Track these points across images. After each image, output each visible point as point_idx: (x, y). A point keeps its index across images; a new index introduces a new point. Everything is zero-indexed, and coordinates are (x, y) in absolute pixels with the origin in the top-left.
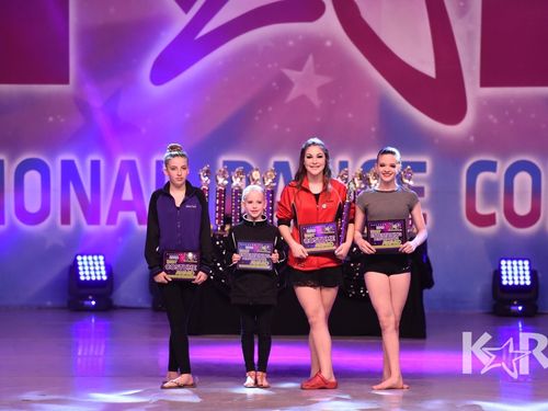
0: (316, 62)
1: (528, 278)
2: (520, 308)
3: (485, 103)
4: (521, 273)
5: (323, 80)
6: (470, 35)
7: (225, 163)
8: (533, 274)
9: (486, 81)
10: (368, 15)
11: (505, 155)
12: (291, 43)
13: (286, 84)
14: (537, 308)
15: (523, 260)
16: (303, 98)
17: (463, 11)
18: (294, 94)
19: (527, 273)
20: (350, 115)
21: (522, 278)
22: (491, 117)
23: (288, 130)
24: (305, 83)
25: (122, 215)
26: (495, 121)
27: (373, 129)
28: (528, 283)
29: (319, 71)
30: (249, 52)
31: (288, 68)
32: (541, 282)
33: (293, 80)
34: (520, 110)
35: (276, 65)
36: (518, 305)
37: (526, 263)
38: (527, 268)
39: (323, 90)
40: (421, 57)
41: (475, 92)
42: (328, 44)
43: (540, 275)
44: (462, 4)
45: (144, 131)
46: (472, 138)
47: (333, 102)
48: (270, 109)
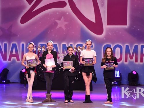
0: (64, 18)
1: (119, 75)
2: (117, 83)
3: (108, 29)
4: (117, 74)
5: (66, 23)
6: (104, 12)
7: (40, 44)
8: (120, 74)
9: (108, 24)
10: (78, 6)
11: (113, 43)
12: (58, 13)
13: (56, 24)
14: (121, 83)
15: (118, 70)
16: (61, 28)
17: (103, 5)
18: (58, 27)
19: (119, 74)
20: (73, 32)
21: (117, 75)
22: (110, 33)
23: (57, 36)
24: (61, 24)
25: (12, 58)
26: (111, 34)
27: (79, 36)
28: (119, 76)
29: (65, 21)
30: (47, 15)
31: (57, 20)
32: (122, 76)
33: (58, 23)
34: (117, 31)
35: (54, 19)
36: (116, 82)
37: (119, 71)
38: (119, 73)
39: (66, 26)
40: (91, 17)
41: (106, 26)
42: (67, 13)
43: (122, 74)
44: (102, 4)
45: (18, 36)
46: (105, 39)
47: (69, 29)
48: (52, 30)
